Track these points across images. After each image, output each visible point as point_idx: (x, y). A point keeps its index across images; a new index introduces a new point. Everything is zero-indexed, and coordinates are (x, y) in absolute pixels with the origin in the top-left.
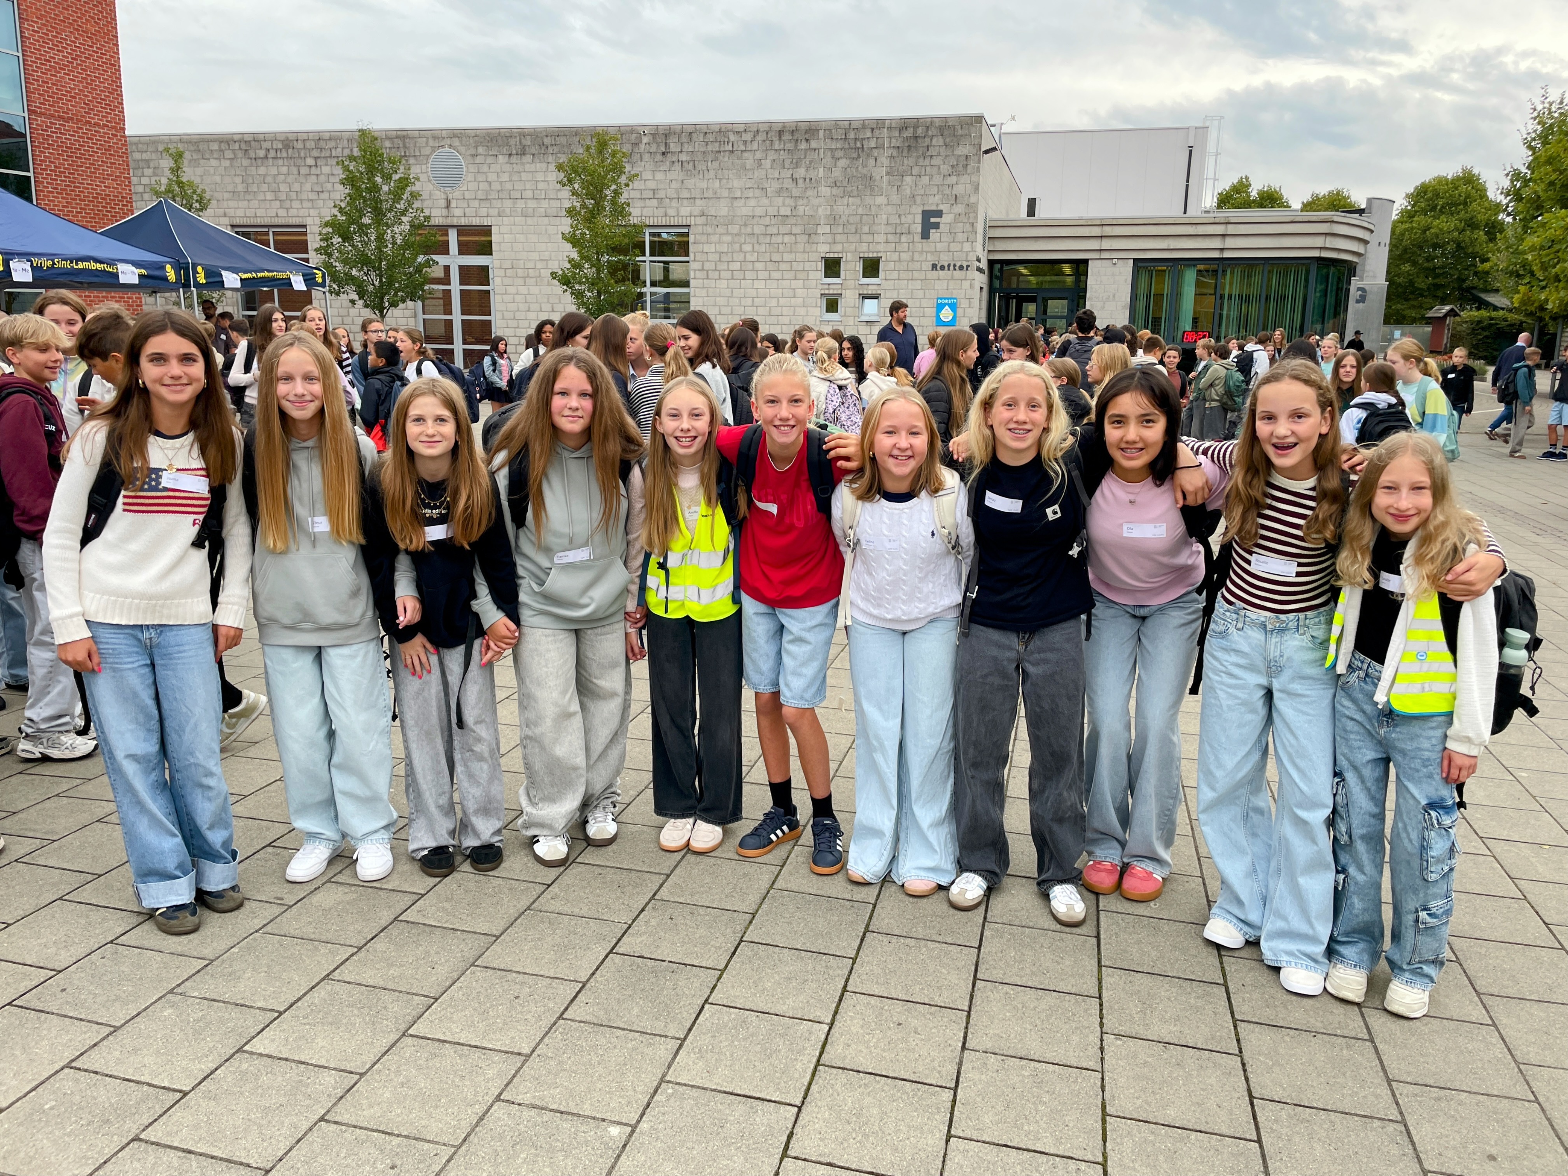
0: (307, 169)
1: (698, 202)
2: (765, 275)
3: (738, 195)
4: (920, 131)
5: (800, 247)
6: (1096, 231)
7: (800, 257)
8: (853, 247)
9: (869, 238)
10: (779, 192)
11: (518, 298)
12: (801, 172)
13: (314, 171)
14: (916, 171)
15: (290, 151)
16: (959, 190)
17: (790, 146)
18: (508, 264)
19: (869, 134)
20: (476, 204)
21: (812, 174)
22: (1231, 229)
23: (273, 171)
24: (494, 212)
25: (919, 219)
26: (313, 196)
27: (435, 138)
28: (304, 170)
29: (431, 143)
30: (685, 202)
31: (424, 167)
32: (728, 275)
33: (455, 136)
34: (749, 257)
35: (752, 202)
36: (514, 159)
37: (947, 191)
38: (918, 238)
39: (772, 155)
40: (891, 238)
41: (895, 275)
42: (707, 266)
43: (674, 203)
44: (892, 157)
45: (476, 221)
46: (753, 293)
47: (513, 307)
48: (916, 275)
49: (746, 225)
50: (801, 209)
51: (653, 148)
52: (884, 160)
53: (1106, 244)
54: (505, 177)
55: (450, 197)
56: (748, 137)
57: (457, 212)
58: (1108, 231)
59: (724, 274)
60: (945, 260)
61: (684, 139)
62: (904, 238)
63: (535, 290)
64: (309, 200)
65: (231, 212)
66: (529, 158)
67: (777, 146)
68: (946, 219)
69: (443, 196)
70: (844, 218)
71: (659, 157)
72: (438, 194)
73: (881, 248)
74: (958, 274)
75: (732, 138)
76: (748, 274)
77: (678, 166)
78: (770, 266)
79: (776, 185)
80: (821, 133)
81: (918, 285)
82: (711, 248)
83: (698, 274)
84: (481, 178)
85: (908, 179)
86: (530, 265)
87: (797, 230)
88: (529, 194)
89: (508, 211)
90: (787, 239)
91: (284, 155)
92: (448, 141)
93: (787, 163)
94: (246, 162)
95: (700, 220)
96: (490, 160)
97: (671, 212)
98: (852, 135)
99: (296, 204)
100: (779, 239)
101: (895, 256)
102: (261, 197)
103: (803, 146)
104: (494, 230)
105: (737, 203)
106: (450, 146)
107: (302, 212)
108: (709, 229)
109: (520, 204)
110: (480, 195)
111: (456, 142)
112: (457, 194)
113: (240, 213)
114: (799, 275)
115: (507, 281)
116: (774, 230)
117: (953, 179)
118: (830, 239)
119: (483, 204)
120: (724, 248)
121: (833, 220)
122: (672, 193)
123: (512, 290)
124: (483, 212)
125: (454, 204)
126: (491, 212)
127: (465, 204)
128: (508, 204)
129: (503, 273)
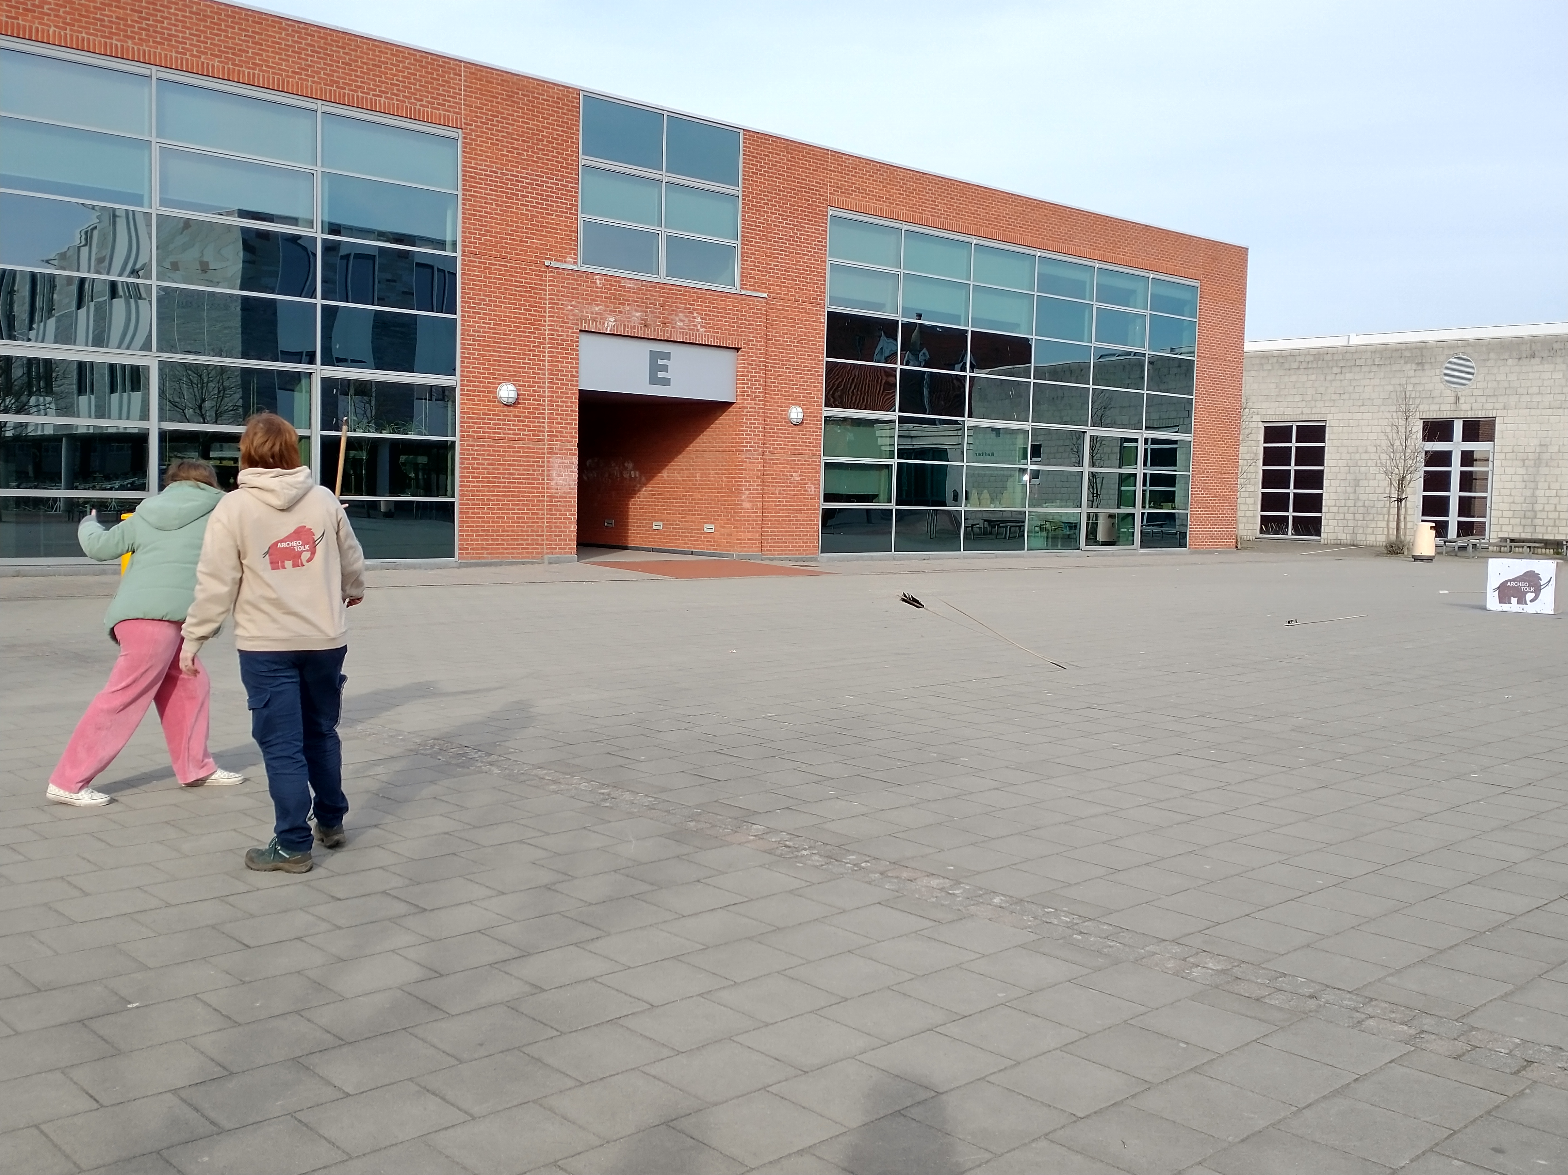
0: (1333, 375)
11: (1514, 476)
13: (1338, 377)
15: (1320, 362)
18: (1507, 449)
20: (1483, 399)
23: (1304, 378)
24: (1501, 405)
26: (1334, 397)
27: (1450, 347)
28: (1329, 378)
29: (1446, 352)
31: (1438, 371)
33: (1469, 345)
36: (1525, 361)
45: (1480, 414)
47: (1510, 485)
54: (1512, 377)
55: (1460, 394)
57: (1465, 407)
63: (1533, 470)
64: (1331, 400)
65: (1263, 412)
66: (1538, 360)
69: (1453, 394)
72: (1448, 392)
84: (1489, 378)
86: (1530, 449)
88: (1536, 390)
89: (1513, 405)
91: (1315, 366)
92: (1463, 350)
94: (1281, 372)
96: (1500, 363)
99: (1319, 404)
102: (1290, 398)
104: (1498, 421)
106: (1464, 353)
107: (1323, 410)
109: (1525, 399)
110: (1489, 392)
111: (1469, 350)
112: (1465, 393)
113: (1270, 412)
115: (1505, 463)
119: (1489, 400)
123: (1509, 471)
124: (1489, 406)
125: (1462, 400)
126: (1497, 406)
127: (1473, 400)
128: (1513, 399)
129: (1502, 456)
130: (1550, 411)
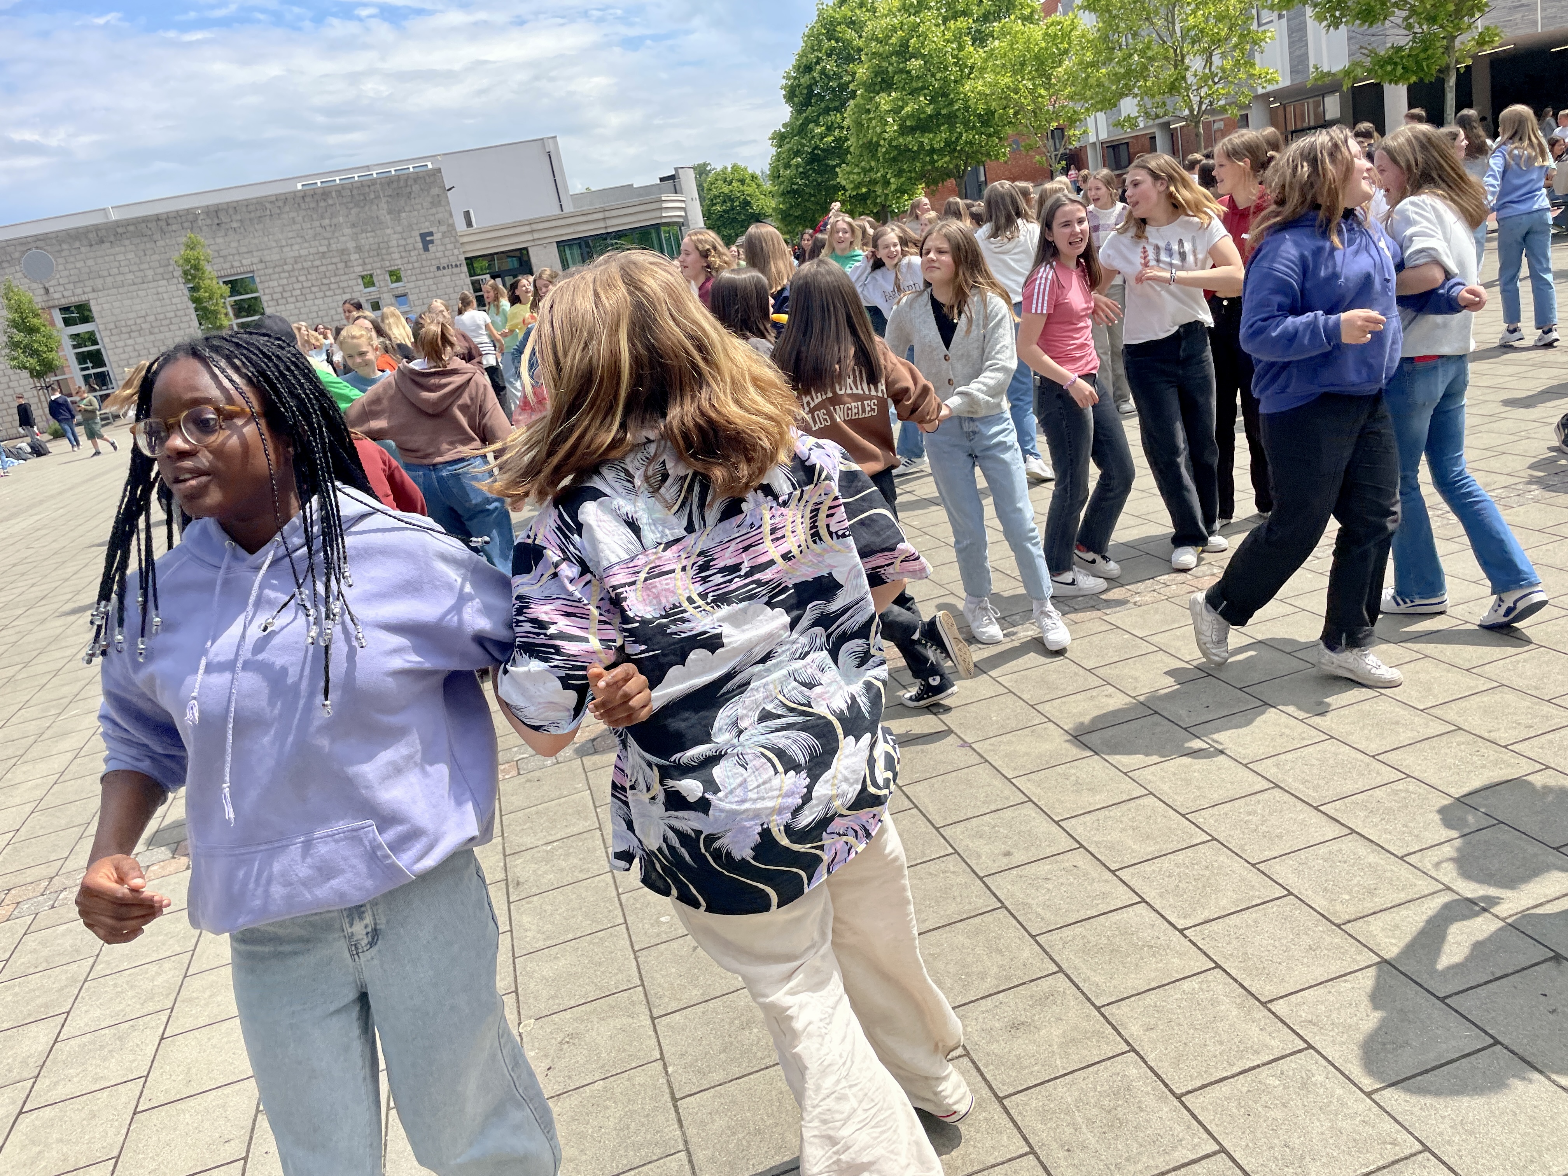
1: (255, 254)
2: (321, 294)
3: (284, 243)
4: (402, 183)
5: (342, 272)
6: (527, 228)
7: (344, 278)
8: (379, 265)
9: (389, 257)
10: (315, 237)
11: (127, 349)
12: (326, 222)
14: (407, 209)
16: (440, 216)
17: (312, 205)
18: (112, 326)
19: (367, 190)
20: (71, 286)
21: (335, 221)
22: (608, 214)
25: (419, 239)
27: (20, 245)
29: (19, 249)
30: (246, 256)
31: (18, 267)
32: (293, 299)
33: (38, 240)
34: (305, 284)
35: (296, 247)
36: (95, 248)
37: (432, 218)
38: (422, 251)
39: (302, 213)
40: (403, 254)
41: (414, 278)
42: (275, 296)
43: (237, 257)
44: (388, 202)
45: (74, 301)
46: (315, 308)
47: (124, 357)
48: (428, 275)
49: (296, 263)
50: (334, 247)
51: (209, 222)
52: (383, 205)
53: (536, 236)
54: (90, 262)
55: (47, 285)
56: (281, 204)
57: (55, 295)
58: (535, 227)
59: (290, 300)
60: (444, 262)
61: (231, 211)
62: (412, 253)
63: (140, 340)
66: (108, 245)
67: (303, 207)
68: (437, 236)
69: (40, 286)
70: (367, 247)
71: (214, 227)
72: (35, 286)
73: (399, 262)
74: (455, 270)
75: (268, 205)
76: (308, 296)
77: (231, 232)
78: (324, 288)
79: (311, 232)
80: (334, 194)
81: (430, 282)
82: (275, 283)
83: (271, 303)
84: (69, 266)
85: (403, 215)
86: (130, 323)
87: (334, 260)
88: (116, 271)
89: (100, 287)
90: (330, 267)
92: (34, 245)
93: (315, 216)
95: (260, 266)
96: (73, 252)
97: (236, 264)
98: (355, 192)
100: (324, 268)
101: (410, 266)
103: (322, 204)
104: (92, 303)
105: (285, 249)
106: (37, 248)
108: (270, 271)
109: (109, 280)
110: (73, 278)
111: (39, 244)
112: (52, 283)
114: (346, 290)
115: (114, 338)
116: (318, 263)
117: (434, 210)
118: (361, 261)
119: (77, 286)
120: (285, 281)
121: (359, 249)
122: (234, 251)
123: (121, 344)
124: (79, 291)
125: (51, 290)
126: (87, 289)
127: (61, 288)
128: (99, 283)
129: (108, 333)
130: (135, 287)
